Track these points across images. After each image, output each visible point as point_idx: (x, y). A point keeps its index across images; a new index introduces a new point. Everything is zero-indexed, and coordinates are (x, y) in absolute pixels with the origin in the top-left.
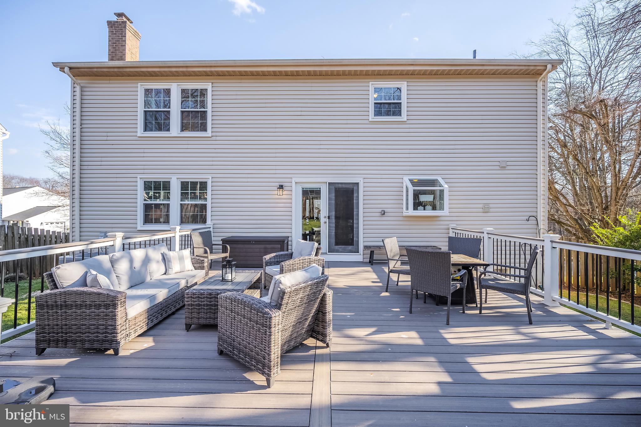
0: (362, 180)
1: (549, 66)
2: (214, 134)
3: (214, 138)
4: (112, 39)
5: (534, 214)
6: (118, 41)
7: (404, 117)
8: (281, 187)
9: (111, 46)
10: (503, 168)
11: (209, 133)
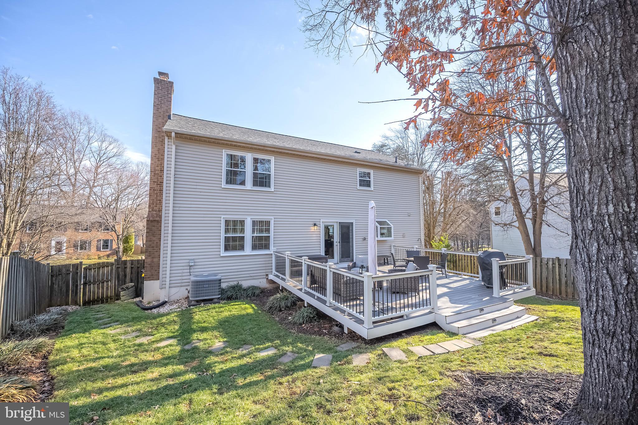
0: (354, 221)
1: (424, 172)
2: (276, 190)
3: (275, 192)
4: (158, 93)
5: (420, 238)
6: (164, 96)
7: (372, 188)
8: (315, 225)
9: (156, 98)
10: (409, 216)
11: (272, 189)
